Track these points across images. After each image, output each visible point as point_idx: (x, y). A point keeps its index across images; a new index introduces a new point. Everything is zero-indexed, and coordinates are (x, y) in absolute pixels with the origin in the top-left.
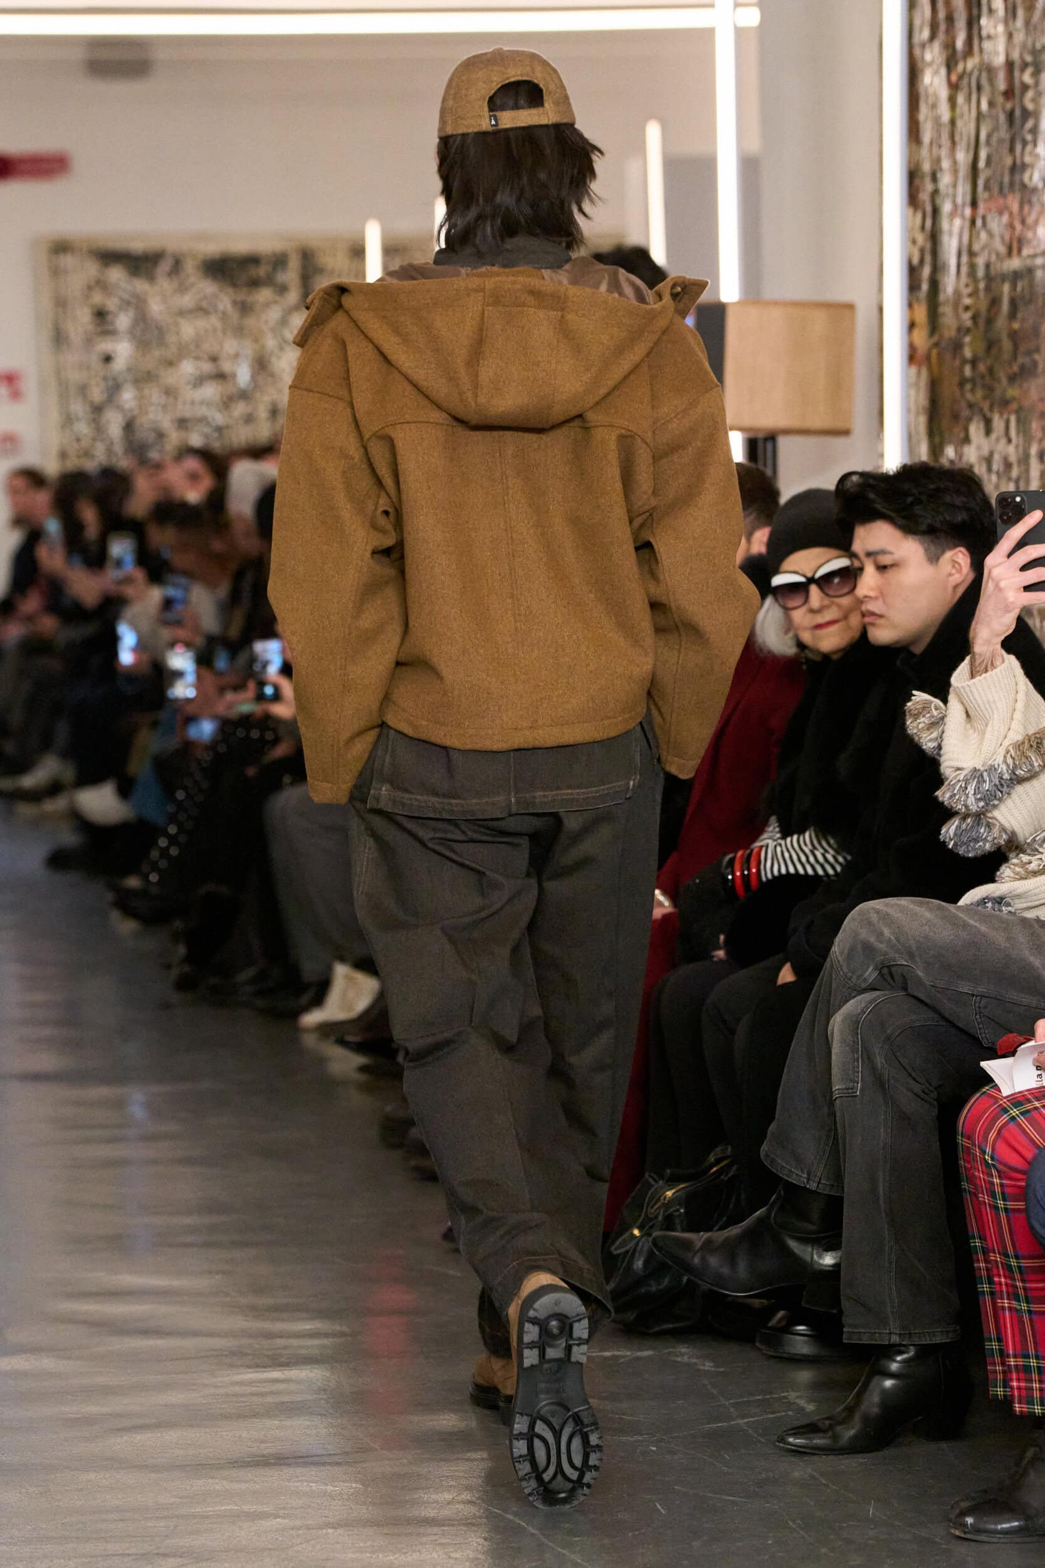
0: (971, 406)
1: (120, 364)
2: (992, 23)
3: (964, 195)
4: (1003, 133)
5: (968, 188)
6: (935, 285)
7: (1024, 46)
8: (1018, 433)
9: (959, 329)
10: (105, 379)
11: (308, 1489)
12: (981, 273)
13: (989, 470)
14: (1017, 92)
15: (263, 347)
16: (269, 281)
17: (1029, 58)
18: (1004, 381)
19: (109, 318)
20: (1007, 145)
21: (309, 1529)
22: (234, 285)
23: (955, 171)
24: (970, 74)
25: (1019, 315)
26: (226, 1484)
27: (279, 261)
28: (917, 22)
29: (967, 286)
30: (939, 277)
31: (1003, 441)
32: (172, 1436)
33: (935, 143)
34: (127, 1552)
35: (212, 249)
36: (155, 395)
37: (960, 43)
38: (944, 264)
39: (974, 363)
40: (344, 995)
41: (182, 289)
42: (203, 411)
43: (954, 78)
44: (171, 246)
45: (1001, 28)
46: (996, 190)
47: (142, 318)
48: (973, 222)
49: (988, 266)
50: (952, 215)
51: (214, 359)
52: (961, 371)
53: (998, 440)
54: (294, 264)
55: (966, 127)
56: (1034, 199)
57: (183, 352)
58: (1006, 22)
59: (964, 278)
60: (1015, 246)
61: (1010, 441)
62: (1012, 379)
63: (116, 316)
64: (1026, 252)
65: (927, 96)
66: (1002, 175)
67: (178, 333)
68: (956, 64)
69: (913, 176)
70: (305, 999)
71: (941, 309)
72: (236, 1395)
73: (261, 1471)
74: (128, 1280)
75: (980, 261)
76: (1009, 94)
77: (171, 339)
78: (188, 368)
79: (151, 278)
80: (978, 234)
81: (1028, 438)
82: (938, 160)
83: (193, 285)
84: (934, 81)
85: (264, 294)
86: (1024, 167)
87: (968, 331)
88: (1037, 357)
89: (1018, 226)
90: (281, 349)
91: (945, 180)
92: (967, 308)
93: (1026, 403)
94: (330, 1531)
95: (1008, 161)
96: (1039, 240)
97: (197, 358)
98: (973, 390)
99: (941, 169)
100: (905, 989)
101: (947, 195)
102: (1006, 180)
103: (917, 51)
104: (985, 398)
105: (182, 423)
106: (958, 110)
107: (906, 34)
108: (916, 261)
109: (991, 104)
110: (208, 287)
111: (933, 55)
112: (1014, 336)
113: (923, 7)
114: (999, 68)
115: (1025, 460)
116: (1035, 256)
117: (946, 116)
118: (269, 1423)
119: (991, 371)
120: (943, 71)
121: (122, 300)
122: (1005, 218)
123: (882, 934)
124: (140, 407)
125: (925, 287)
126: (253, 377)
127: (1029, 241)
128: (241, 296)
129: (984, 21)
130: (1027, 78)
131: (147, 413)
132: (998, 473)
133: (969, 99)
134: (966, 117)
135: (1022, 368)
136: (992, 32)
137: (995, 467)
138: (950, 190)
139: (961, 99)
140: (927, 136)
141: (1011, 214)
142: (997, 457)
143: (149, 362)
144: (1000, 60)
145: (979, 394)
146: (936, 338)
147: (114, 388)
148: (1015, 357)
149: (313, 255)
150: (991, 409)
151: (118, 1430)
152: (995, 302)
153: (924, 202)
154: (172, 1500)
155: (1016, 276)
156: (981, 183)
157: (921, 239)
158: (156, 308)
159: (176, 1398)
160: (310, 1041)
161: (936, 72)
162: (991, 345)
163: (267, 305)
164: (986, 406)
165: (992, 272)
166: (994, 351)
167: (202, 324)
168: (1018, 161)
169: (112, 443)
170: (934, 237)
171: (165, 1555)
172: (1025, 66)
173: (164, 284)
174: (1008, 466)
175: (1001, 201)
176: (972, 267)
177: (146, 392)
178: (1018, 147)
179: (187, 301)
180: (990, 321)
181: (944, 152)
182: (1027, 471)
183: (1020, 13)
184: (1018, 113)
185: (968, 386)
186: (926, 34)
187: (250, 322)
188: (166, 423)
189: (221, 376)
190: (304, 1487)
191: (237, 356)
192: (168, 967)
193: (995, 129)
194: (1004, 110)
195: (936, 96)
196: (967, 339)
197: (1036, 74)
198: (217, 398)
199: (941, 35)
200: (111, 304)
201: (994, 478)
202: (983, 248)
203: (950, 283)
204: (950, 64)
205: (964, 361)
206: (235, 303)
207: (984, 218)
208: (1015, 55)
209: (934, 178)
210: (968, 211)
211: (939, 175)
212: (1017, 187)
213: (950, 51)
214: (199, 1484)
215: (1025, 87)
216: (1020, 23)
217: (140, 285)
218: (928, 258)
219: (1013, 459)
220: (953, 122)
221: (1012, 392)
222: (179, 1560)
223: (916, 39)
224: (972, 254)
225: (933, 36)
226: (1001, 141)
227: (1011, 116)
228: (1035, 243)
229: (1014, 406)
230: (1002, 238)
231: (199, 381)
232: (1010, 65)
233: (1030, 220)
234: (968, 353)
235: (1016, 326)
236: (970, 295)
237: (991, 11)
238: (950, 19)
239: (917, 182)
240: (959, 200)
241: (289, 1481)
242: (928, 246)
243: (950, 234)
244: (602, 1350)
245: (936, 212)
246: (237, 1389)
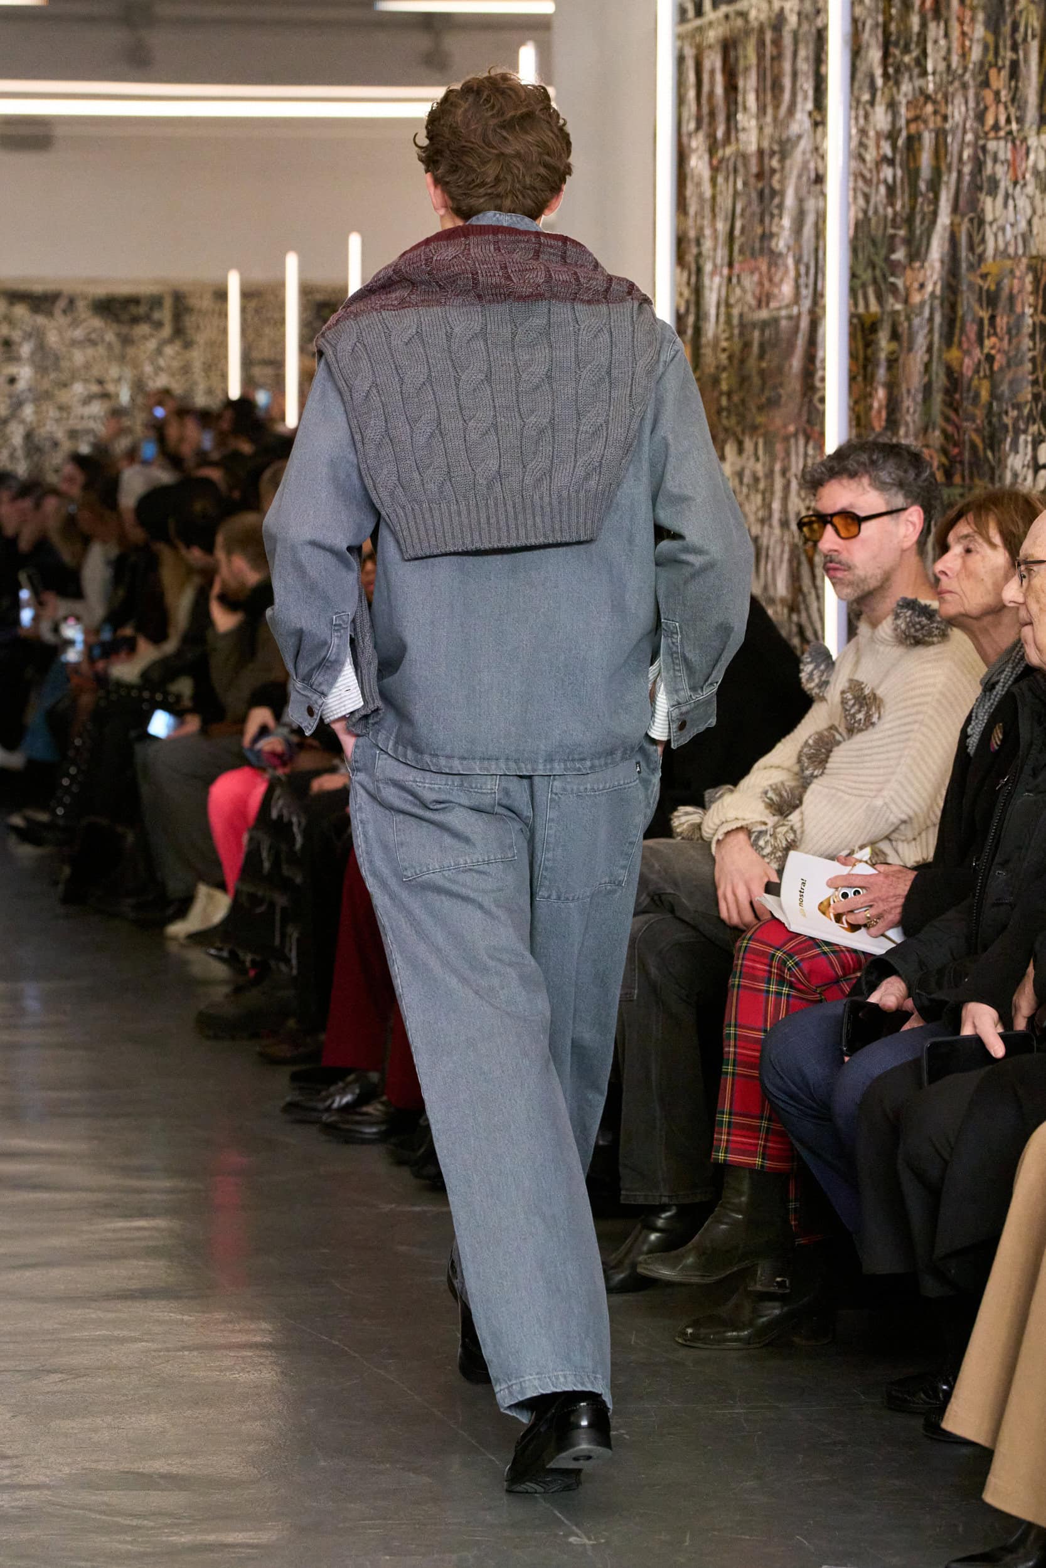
0: (726, 430)
1: (22, 385)
2: (746, 118)
3: (722, 258)
4: (755, 207)
5: (726, 252)
6: (698, 331)
7: (772, 137)
8: (765, 454)
9: (717, 367)
10: (10, 396)
11: (168, 1318)
12: (735, 321)
13: (741, 482)
14: (767, 174)
15: (142, 373)
16: (147, 318)
17: (776, 147)
18: (754, 410)
19: (14, 347)
20: (757, 219)
21: (168, 1351)
22: (118, 320)
23: (715, 238)
24: (728, 159)
25: (767, 357)
26: (101, 1314)
27: (156, 302)
28: (685, 115)
29: (724, 331)
30: (702, 323)
31: (752, 460)
32: (55, 1272)
33: (699, 214)
34: (18, 1368)
35: (101, 291)
36: (53, 413)
37: (720, 133)
38: (706, 314)
39: (729, 394)
40: (205, 910)
41: (75, 323)
42: (92, 425)
43: (715, 162)
44: (67, 288)
45: (753, 123)
46: (748, 253)
47: (41, 347)
48: (730, 280)
49: (741, 315)
50: (713, 274)
51: (100, 382)
52: (718, 400)
53: (748, 459)
54: (168, 303)
55: (725, 202)
56: (780, 262)
57: (74, 378)
58: (758, 118)
59: (722, 326)
60: (764, 299)
61: (757, 459)
62: (761, 408)
63: (20, 344)
64: (773, 305)
65: (692, 177)
66: (754, 242)
67: (70, 359)
68: (717, 151)
69: (681, 242)
70: (170, 911)
71: (703, 351)
72: (108, 1240)
73: (129, 1303)
74: (19, 1143)
75: (736, 312)
76: (760, 176)
77: (64, 364)
78: (78, 388)
79: (50, 314)
80: (734, 289)
81: (773, 458)
82: (701, 229)
83: (85, 320)
84: (698, 164)
85: (144, 329)
86: (772, 235)
87: (724, 369)
88: (782, 391)
89: (767, 284)
90: (156, 374)
91: (707, 244)
92: (724, 350)
93: (772, 428)
94: (186, 1353)
95: (759, 231)
96: (783, 295)
97: (86, 381)
98: (728, 417)
99: (704, 236)
100: (672, 911)
101: (709, 257)
102: (757, 245)
103: (685, 140)
104: (738, 423)
105: (73, 434)
106: (718, 188)
107: (675, 128)
108: (682, 310)
109: (745, 184)
110: (97, 323)
111: (698, 143)
112: (762, 373)
113: (690, 106)
114: (751, 155)
115: (770, 474)
116: (779, 309)
117: (708, 193)
118: (135, 1262)
119: (743, 401)
120: (706, 157)
121: (25, 332)
122: (756, 277)
123: (653, 866)
124: (39, 421)
125: (690, 332)
126: (132, 397)
127: (775, 296)
128: (125, 330)
129: (740, 116)
130: (775, 163)
131: (44, 425)
132: (748, 486)
133: (727, 179)
134: (725, 193)
135: (769, 400)
136: (746, 125)
137: (746, 480)
138: (711, 253)
139: (720, 179)
140: (692, 209)
141: (761, 274)
142: (747, 473)
143: (46, 384)
144: (753, 148)
145: (734, 420)
146: (698, 373)
147: (17, 405)
148: (762, 390)
149: (185, 297)
150: (743, 433)
151: (14, 1268)
152: (747, 345)
153: (689, 263)
154: (56, 1326)
155: (764, 325)
156: (736, 248)
157: (686, 292)
158: (52, 338)
159: (56, 1242)
160: (173, 948)
161: (700, 158)
162: (744, 380)
163: (145, 338)
164: (739, 430)
165: (745, 320)
166: (746, 384)
167: (90, 351)
168: (767, 231)
169: (15, 450)
170: (698, 291)
171: (49, 1372)
172: (773, 153)
173: (61, 320)
174: (756, 480)
175: (753, 263)
176: (729, 316)
177: (44, 408)
178: (767, 219)
179: (79, 333)
180: (742, 361)
181: (706, 222)
182: (772, 485)
183: (770, 111)
184: (767, 191)
185: (724, 414)
186: (692, 126)
187: (131, 351)
188: (60, 434)
189: (105, 396)
190: (166, 1316)
191: (119, 379)
192: (56, 883)
193: (749, 203)
194: (756, 188)
195: (700, 177)
196: (724, 375)
197: (782, 160)
198: (102, 414)
199: (705, 126)
200: (16, 335)
201: (745, 490)
202: (738, 301)
203: (710, 329)
204: (712, 150)
205: (721, 393)
206: (118, 335)
207: (739, 276)
208: (766, 144)
209: (698, 243)
210: (725, 271)
211: (702, 241)
212: (766, 251)
213: (712, 140)
214: (78, 1313)
215: (773, 171)
216: (769, 118)
217: (41, 320)
218: (692, 309)
219: (761, 474)
220: (714, 198)
221: (760, 419)
222: (60, 1375)
223: (684, 130)
224: (728, 305)
225: (698, 128)
226: (753, 214)
227: (761, 194)
228: (781, 297)
229: (762, 431)
230: (754, 294)
231: (87, 400)
232: (761, 152)
233: (777, 279)
234: (724, 387)
235: (764, 365)
236: (727, 339)
237: (745, 108)
238: (712, 114)
239: (683, 245)
240: (719, 261)
241: (152, 1311)
242: (693, 298)
243: (711, 289)
244: (413, 1205)
245: (699, 271)
246: (110, 1235)
